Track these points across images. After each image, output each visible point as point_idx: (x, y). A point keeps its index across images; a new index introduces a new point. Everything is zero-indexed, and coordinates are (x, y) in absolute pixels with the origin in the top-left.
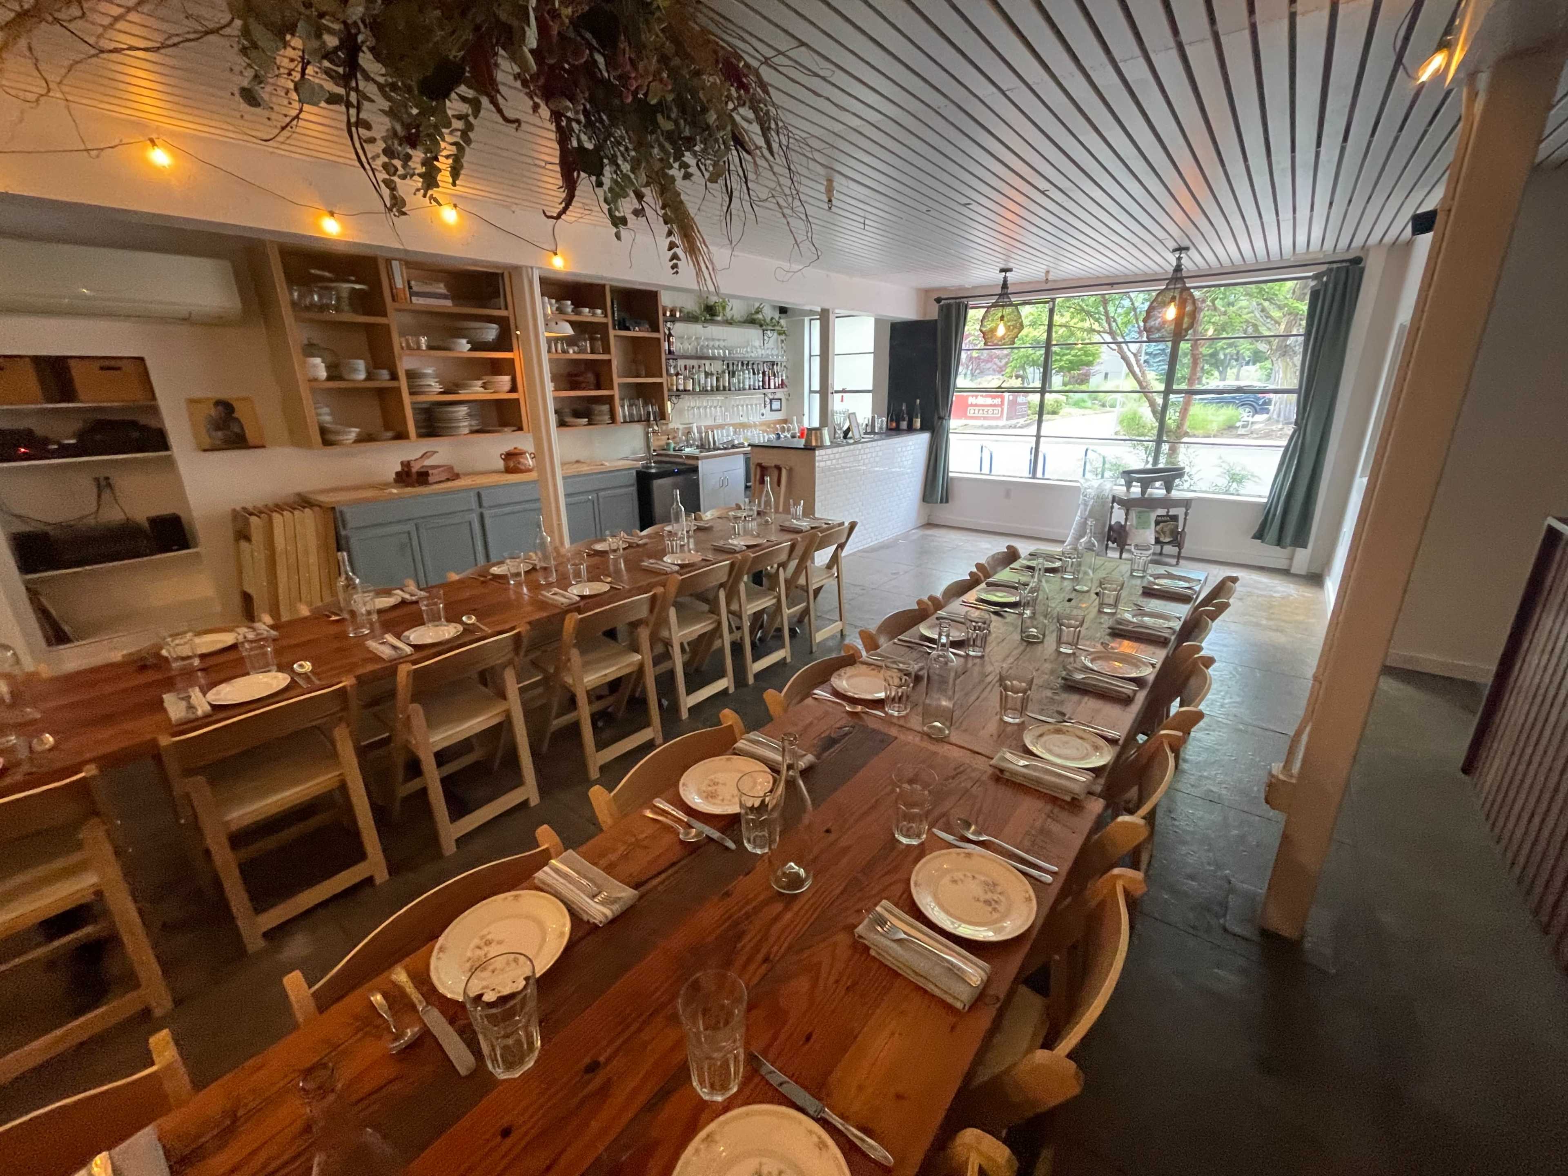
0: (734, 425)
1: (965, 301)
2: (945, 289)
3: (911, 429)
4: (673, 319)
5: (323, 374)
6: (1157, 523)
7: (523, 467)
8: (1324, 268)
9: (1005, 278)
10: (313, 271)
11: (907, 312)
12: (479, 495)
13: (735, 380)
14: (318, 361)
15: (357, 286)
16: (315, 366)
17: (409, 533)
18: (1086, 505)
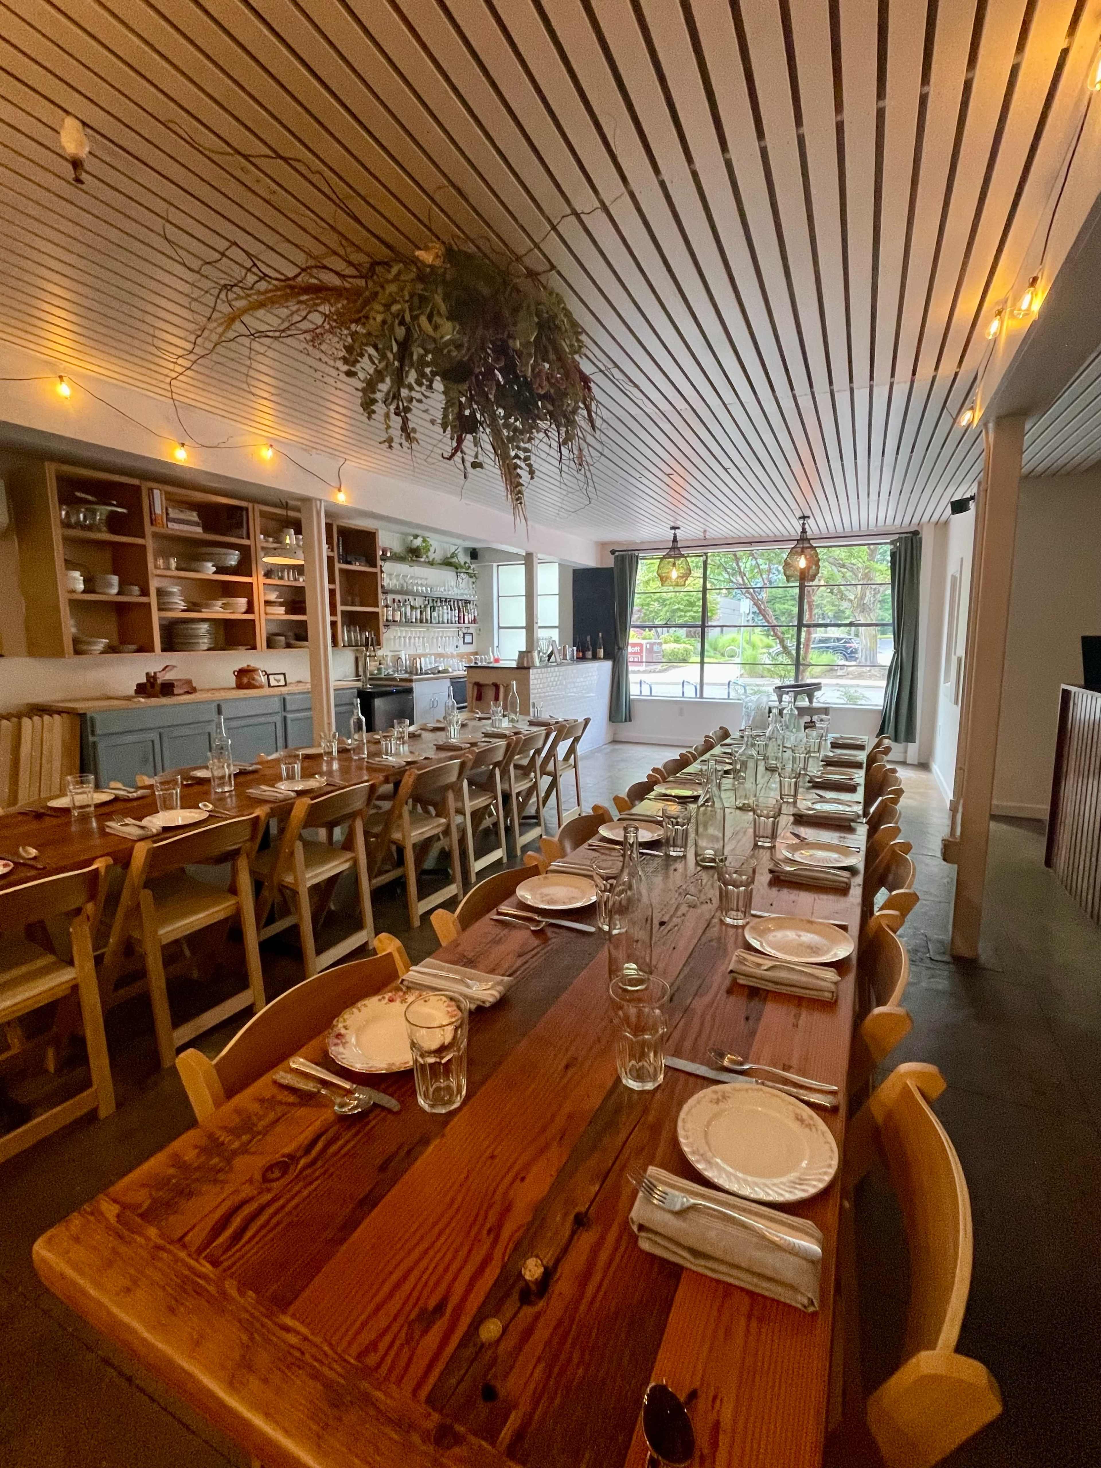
0: (434, 654)
1: (636, 553)
2: (618, 543)
3: (595, 657)
4: (384, 558)
5: (81, 587)
6: (806, 728)
7: (257, 684)
8: (896, 537)
9: (675, 535)
10: (78, 494)
11: (588, 560)
12: (219, 706)
13: (435, 614)
14: (77, 574)
15: (120, 510)
16: (75, 579)
17: (153, 741)
18: (748, 715)
